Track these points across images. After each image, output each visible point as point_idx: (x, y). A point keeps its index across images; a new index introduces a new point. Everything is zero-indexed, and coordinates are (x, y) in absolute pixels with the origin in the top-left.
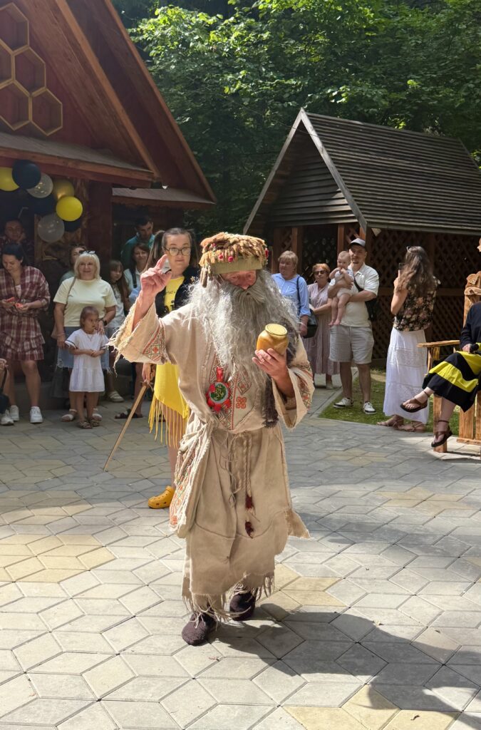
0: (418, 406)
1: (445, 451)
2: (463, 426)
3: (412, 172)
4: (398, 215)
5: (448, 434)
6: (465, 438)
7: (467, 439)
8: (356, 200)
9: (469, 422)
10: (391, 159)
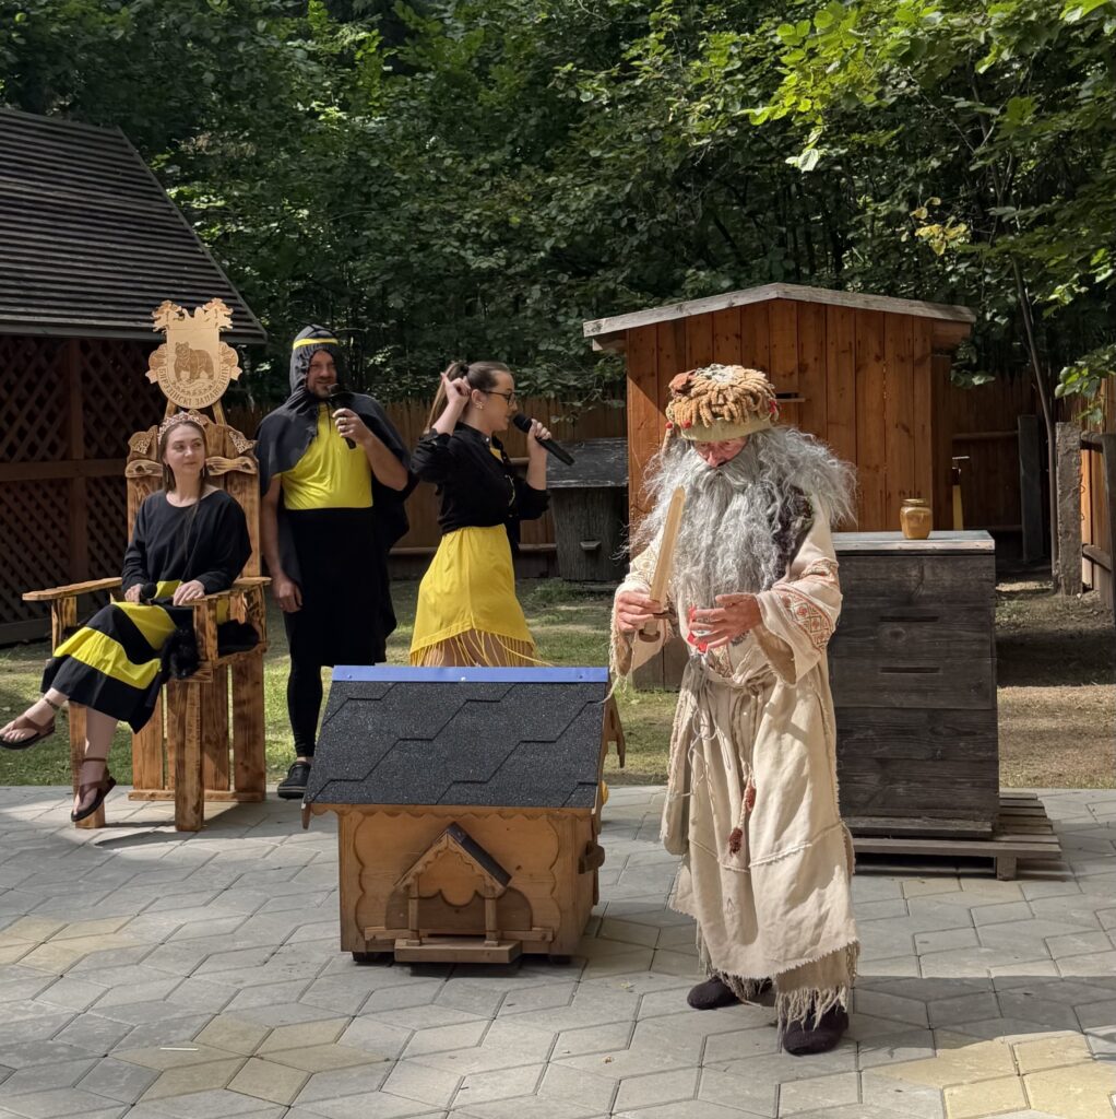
0: (33, 732)
1: (102, 824)
2: (140, 762)
5: (105, 785)
6: (147, 788)
7: (151, 792)
9: (153, 753)
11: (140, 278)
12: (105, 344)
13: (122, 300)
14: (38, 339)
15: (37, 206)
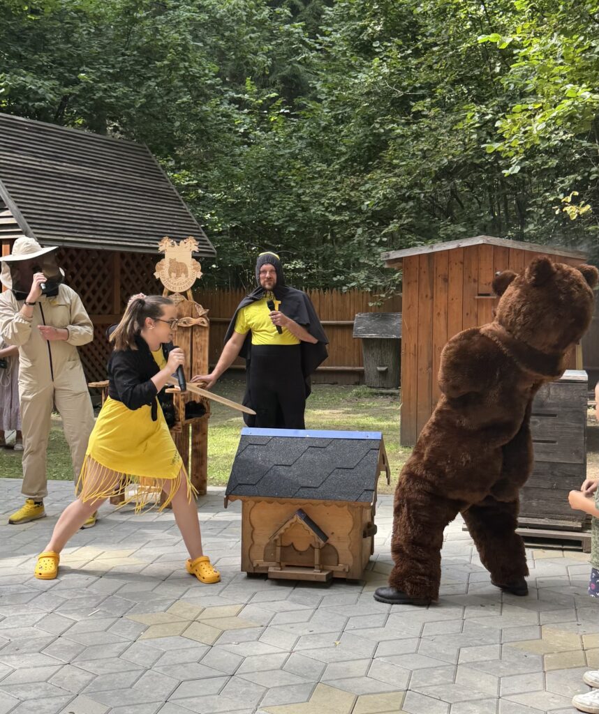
3: (89, 180)
4: (75, 230)
8: (22, 212)
10: (64, 164)
11: (152, 221)
12: (133, 255)
13: (143, 232)
14: (98, 251)
15: (102, 183)
